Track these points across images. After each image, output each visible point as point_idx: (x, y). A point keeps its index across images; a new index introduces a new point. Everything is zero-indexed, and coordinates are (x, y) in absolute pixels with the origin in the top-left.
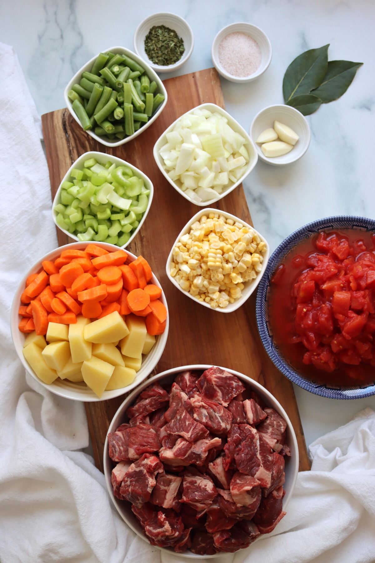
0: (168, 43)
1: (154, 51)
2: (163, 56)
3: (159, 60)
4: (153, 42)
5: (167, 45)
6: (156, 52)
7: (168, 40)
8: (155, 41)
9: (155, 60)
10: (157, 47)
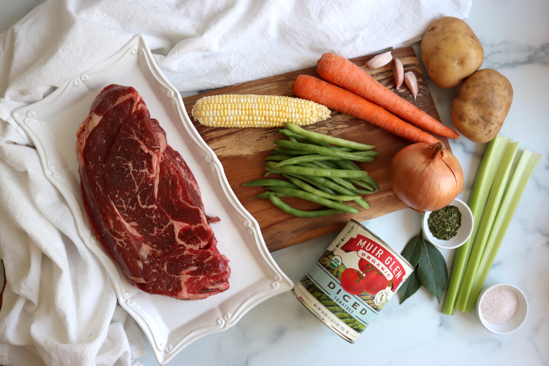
0: (449, 226)
1: (438, 217)
2: (436, 226)
3: (432, 223)
4: (445, 213)
5: (447, 226)
6: (438, 219)
7: (450, 225)
8: (446, 215)
9: (431, 220)
10: (442, 218)
